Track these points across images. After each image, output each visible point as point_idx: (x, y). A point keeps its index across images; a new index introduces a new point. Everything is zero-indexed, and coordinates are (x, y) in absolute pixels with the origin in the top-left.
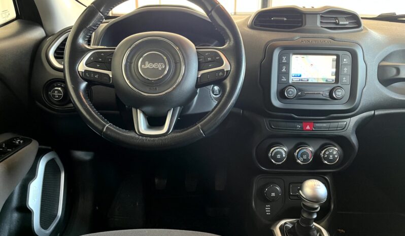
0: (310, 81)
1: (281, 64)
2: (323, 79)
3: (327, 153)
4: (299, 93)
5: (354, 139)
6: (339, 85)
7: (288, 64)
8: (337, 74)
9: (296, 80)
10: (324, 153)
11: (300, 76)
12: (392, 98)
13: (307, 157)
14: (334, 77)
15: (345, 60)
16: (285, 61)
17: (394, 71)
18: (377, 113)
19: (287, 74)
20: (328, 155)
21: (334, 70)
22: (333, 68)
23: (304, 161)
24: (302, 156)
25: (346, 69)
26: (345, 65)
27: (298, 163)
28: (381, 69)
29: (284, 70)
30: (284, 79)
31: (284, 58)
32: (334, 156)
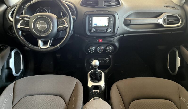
0: (100, 26)
1: (89, 21)
2: (104, 25)
3: (108, 49)
4: (96, 30)
5: (117, 44)
6: (109, 27)
7: (92, 20)
8: (109, 23)
9: (95, 26)
10: (107, 49)
11: (96, 24)
12: (128, 31)
13: (101, 50)
14: (108, 25)
15: (111, 19)
16: (90, 19)
17: (129, 21)
18: (125, 35)
19: (92, 24)
20: (108, 50)
21: (108, 22)
22: (107, 21)
23: (100, 51)
24: (99, 50)
25: (111, 22)
26: (111, 20)
27: (98, 52)
28: (125, 21)
29: (90, 22)
30: (91, 26)
31: (90, 18)
32: (110, 50)
